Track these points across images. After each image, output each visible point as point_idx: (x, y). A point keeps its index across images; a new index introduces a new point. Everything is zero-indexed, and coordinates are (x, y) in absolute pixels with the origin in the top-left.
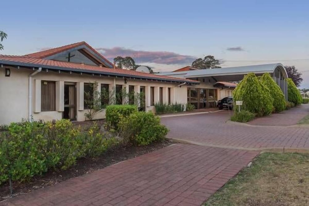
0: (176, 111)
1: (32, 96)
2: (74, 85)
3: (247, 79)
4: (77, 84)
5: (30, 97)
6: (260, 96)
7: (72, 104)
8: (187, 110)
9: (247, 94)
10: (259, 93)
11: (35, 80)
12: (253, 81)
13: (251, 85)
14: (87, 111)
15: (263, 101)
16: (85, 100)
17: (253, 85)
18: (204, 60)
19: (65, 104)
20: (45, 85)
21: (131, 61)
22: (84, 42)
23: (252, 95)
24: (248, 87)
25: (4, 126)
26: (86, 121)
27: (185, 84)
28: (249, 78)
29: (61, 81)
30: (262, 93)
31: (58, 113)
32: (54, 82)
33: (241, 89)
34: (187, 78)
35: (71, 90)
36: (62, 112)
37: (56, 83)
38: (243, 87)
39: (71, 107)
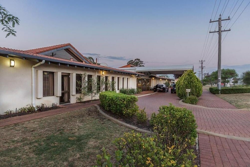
0: (132, 94)
1: (35, 84)
2: (68, 75)
3: (188, 74)
4: (70, 74)
5: (33, 85)
6: (197, 86)
7: (66, 90)
8: (137, 93)
9: (188, 84)
10: (196, 83)
11: (37, 71)
12: (192, 75)
13: (191, 78)
14: (78, 96)
15: (198, 89)
16: (77, 87)
17: (192, 78)
18: (134, 61)
19: (62, 90)
20: (45, 75)
21: (92, 60)
22: (70, 44)
23: (192, 85)
24: (189, 79)
25: (9, 112)
26: (77, 103)
27: (138, 76)
28: (189, 73)
29: (59, 72)
30: (198, 84)
31: (56, 97)
32: (53, 73)
33: (184, 80)
34: (136, 72)
35: (66, 79)
36: (60, 97)
37: (54, 73)
38: (185, 79)
39: (65, 93)
